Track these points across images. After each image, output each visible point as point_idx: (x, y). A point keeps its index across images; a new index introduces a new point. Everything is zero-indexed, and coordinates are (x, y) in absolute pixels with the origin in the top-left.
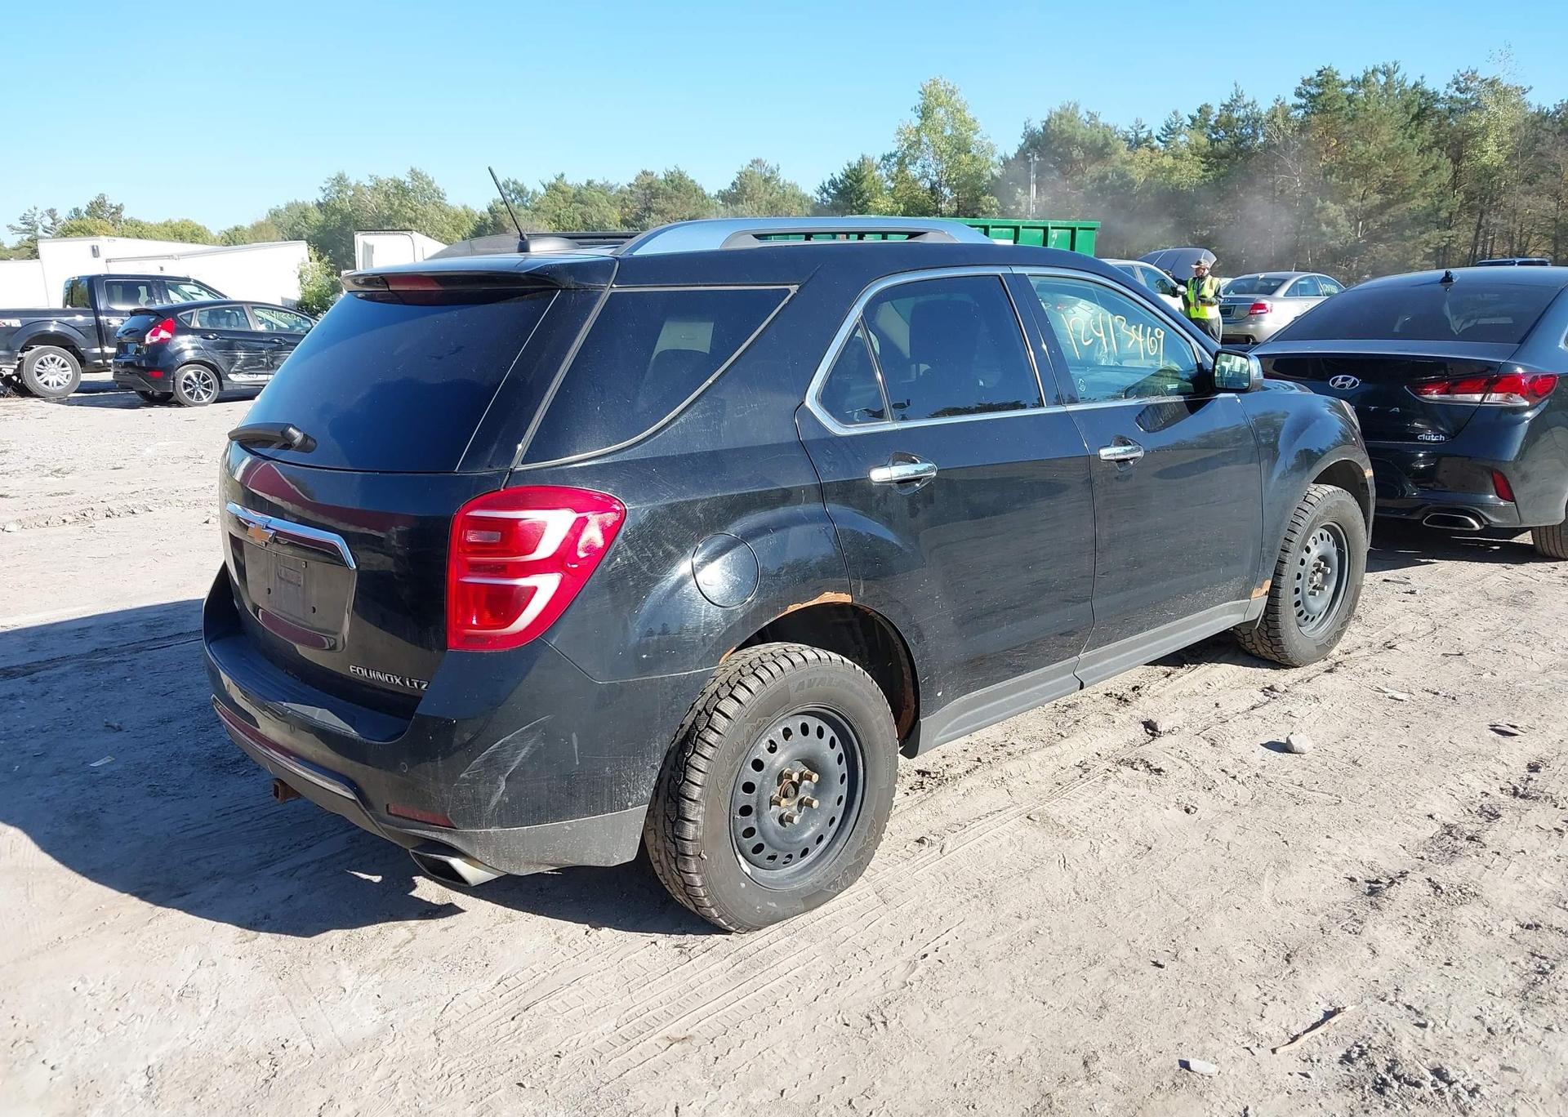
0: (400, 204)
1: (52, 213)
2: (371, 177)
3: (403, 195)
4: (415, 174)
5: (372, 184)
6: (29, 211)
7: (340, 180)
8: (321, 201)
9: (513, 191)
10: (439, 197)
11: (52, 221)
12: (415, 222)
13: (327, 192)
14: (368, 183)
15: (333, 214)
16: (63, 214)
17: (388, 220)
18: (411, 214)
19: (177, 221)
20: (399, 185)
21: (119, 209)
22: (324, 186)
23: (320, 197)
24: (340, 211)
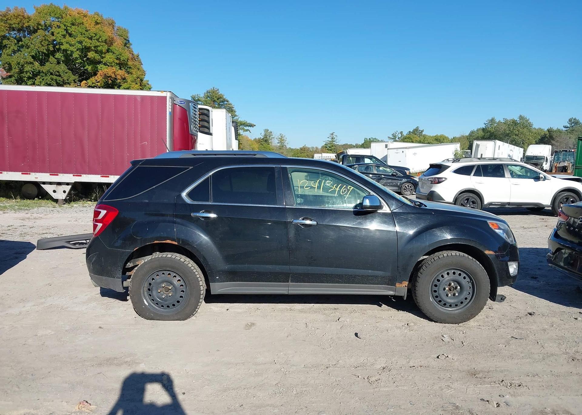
0: (513, 129)
1: (401, 133)
2: (504, 119)
3: (515, 125)
4: (521, 117)
5: (504, 121)
6: (395, 132)
7: (492, 120)
8: (484, 127)
9: (573, 123)
10: (530, 126)
11: (401, 135)
12: (517, 135)
13: (487, 125)
14: (502, 121)
15: (487, 133)
16: (405, 134)
17: (508, 135)
18: (517, 132)
19: (439, 135)
20: (514, 123)
21: (422, 131)
22: (486, 123)
23: (484, 126)
24: (490, 131)
